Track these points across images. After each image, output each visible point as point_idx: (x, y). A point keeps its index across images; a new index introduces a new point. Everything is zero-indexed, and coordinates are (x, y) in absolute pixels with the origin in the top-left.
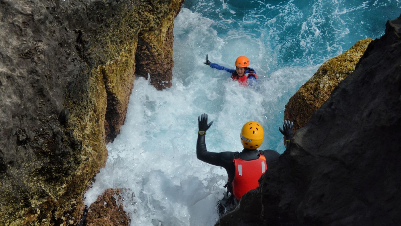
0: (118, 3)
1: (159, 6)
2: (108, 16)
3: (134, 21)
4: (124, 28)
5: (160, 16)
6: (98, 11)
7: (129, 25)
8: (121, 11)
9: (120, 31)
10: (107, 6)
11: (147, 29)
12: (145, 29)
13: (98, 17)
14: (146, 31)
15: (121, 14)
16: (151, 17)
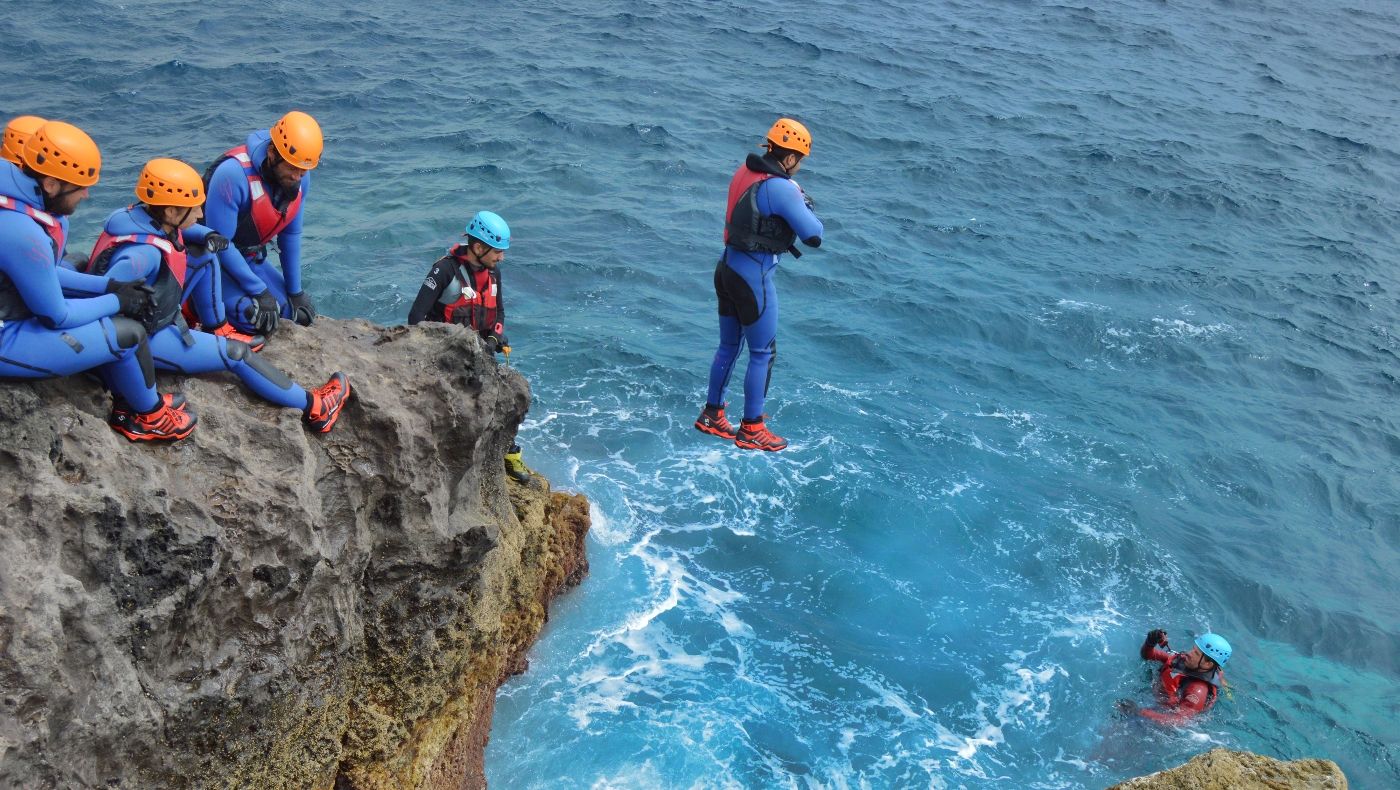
0: (272, 697)
1: (412, 692)
2: (234, 734)
3: (323, 739)
4: (287, 757)
5: (413, 717)
6: (203, 722)
7: (306, 747)
8: (280, 715)
9: (271, 768)
10: (235, 708)
11: (366, 754)
12: (360, 753)
13: (200, 737)
14: (363, 761)
15: (279, 724)
16: (383, 719)
